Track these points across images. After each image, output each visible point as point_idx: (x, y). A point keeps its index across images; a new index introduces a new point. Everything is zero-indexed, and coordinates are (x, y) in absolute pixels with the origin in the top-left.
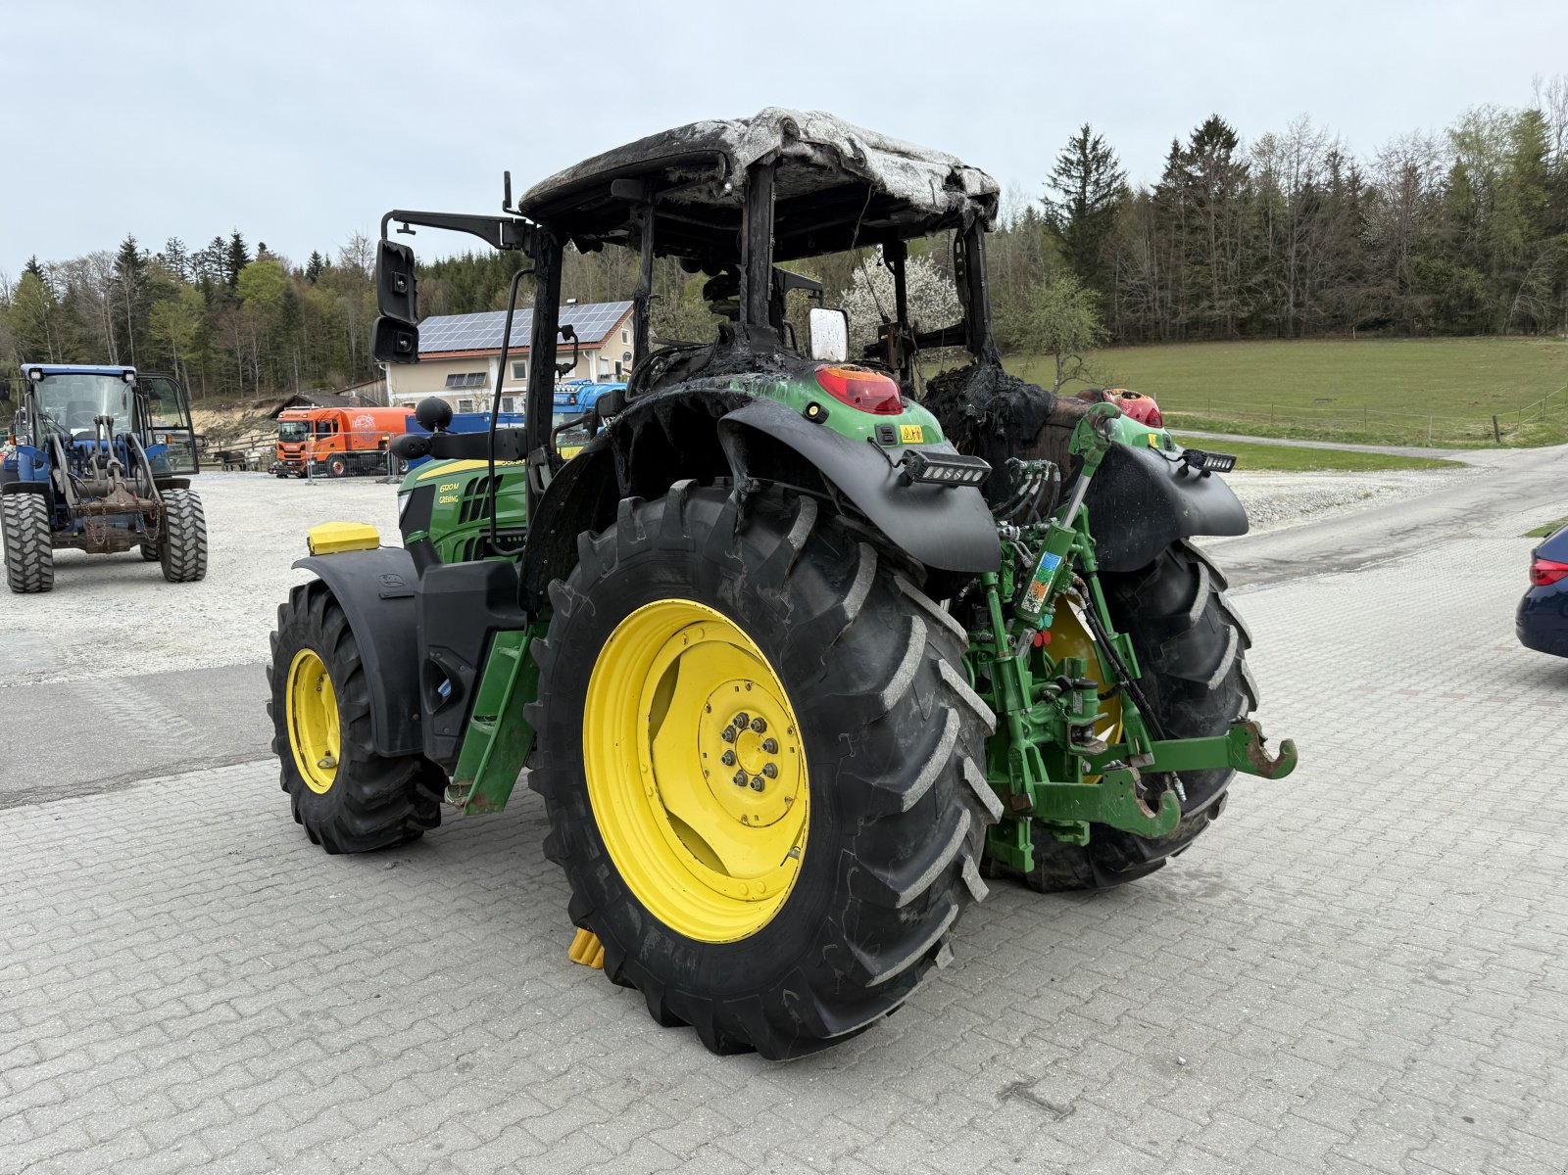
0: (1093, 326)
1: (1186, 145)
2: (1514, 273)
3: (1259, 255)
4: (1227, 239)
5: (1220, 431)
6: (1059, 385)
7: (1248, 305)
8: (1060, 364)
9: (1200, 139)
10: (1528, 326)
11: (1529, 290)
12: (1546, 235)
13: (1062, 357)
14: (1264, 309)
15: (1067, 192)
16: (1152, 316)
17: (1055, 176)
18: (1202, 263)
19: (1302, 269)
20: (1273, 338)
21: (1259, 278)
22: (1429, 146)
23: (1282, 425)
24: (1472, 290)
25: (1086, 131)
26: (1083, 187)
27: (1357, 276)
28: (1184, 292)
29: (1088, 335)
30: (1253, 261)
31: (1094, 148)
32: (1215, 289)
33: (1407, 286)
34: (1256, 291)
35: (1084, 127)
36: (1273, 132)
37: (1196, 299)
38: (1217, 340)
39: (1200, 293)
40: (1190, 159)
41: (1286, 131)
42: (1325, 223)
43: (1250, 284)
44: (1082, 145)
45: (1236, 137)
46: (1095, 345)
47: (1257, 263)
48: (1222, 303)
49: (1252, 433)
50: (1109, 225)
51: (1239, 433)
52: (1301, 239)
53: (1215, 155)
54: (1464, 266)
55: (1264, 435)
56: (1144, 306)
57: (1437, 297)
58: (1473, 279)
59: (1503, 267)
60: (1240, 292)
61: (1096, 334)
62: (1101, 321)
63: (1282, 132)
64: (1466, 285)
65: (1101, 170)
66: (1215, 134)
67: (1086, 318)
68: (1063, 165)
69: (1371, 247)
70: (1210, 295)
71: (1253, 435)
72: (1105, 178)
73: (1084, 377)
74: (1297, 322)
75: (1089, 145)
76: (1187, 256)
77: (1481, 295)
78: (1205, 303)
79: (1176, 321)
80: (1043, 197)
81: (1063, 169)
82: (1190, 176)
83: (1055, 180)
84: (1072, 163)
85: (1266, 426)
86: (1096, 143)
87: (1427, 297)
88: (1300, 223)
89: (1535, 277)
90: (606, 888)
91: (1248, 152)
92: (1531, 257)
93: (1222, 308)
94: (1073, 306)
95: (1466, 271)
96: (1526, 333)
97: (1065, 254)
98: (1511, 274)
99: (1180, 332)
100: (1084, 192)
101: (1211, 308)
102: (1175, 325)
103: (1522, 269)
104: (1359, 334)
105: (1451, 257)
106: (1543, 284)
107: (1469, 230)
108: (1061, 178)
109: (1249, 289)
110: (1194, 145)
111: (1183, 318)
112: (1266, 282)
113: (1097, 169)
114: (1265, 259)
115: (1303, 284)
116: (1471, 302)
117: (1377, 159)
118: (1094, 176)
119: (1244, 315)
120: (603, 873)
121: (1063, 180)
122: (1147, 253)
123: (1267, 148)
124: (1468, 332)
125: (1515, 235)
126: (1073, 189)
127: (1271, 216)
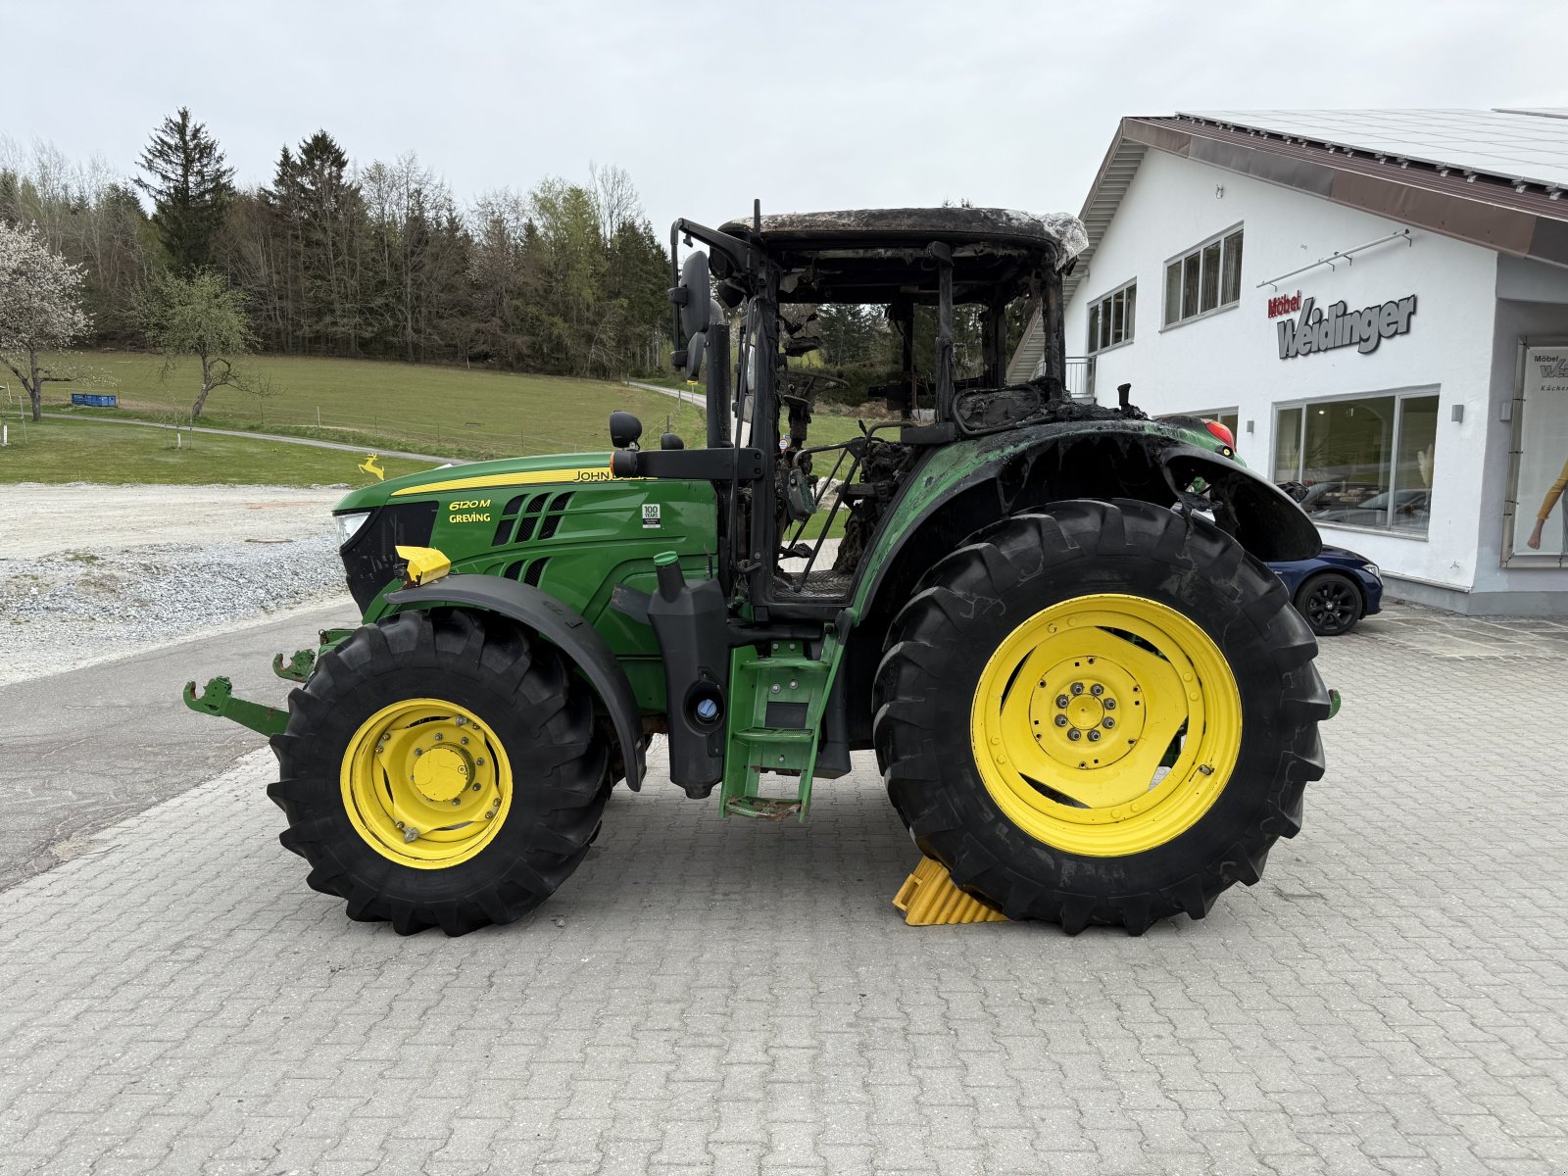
0: (243, 331)
1: (297, 155)
2: (589, 327)
3: (379, 278)
4: (347, 258)
5: (391, 448)
6: (207, 390)
7: (371, 325)
8: (207, 367)
9: (309, 151)
10: (601, 372)
11: (602, 342)
12: (610, 298)
13: (209, 360)
14: (385, 331)
15: (165, 177)
16: (273, 325)
17: (150, 157)
18: (323, 278)
19: (418, 298)
20: (395, 360)
21: (379, 301)
22: (517, 203)
23: (449, 446)
24: (559, 336)
25: (184, 115)
26: (185, 176)
27: (466, 310)
28: (306, 305)
29: (236, 340)
30: (373, 282)
31: (195, 136)
32: (337, 306)
33: (508, 326)
34: (377, 312)
35: (182, 111)
36: (381, 160)
37: (319, 314)
38: (342, 356)
39: (322, 309)
40: (302, 170)
41: (395, 164)
42: (435, 257)
43: (373, 305)
44: (181, 129)
45: (345, 157)
46: (245, 351)
47: (376, 286)
48: (345, 320)
49: (421, 452)
50: (219, 223)
51: (410, 452)
52: (415, 269)
53: (326, 172)
54: (553, 315)
55: (434, 455)
56: (264, 314)
57: (534, 339)
58: (561, 328)
59: (580, 321)
60: (361, 312)
61: (246, 340)
62: (249, 328)
63: (391, 163)
64: (556, 332)
65: (205, 161)
66: (321, 149)
67: (234, 322)
68: (159, 147)
69: (475, 286)
70: (333, 311)
71: (425, 453)
72: (209, 170)
73: (233, 382)
74: (416, 347)
75: (189, 132)
76: (307, 268)
77: (568, 342)
78: (328, 319)
79: (299, 333)
80: (136, 178)
81: (160, 152)
82: (303, 189)
83: (150, 162)
84: (170, 147)
85: (434, 446)
86: (197, 131)
87: (526, 338)
88: (413, 253)
89: (605, 332)
90: (1008, 842)
91: (360, 177)
92: (600, 314)
93: (346, 326)
94: (219, 307)
95: (556, 319)
96: (598, 378)
97: (169, 246)
98: (587, 327)
99: (304, 346)
100: (186, 181)
101: (335, 324)
102: (298, 337)
103: (594, 323)
104: (473, 364)
105: (542, 305)
106: (610, 338)
107: (554, 284)
108: (157, 160)
109: (371, 310)
110: (304, 157)
111: (306, 331)
112: (387, 305)
113: (199, 160)
114: (383, 283)
115: (420, 312)
116: (559, 346)
117: (477, 207)
118: (197, 167)
119: (367, 335)
120: (1002, 831)
121: (159, 162)
122: (262, 260)
123: (377, 174)
124: (559, 373)
125: (588, 295)
126: (173, 176)
127: (386, 242)
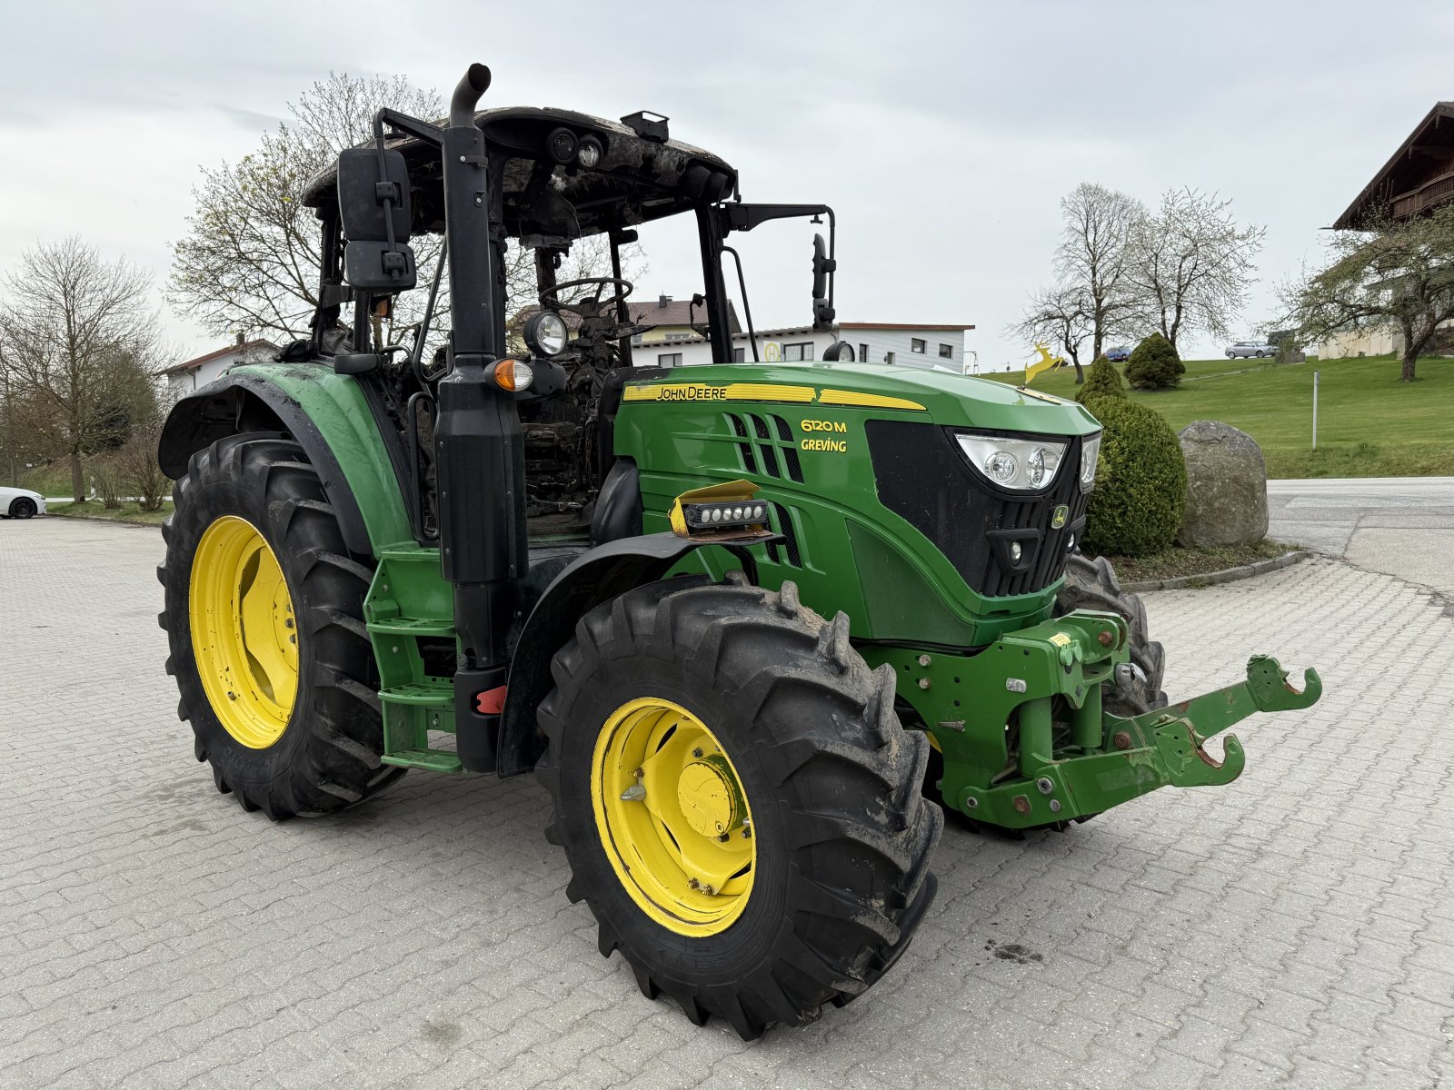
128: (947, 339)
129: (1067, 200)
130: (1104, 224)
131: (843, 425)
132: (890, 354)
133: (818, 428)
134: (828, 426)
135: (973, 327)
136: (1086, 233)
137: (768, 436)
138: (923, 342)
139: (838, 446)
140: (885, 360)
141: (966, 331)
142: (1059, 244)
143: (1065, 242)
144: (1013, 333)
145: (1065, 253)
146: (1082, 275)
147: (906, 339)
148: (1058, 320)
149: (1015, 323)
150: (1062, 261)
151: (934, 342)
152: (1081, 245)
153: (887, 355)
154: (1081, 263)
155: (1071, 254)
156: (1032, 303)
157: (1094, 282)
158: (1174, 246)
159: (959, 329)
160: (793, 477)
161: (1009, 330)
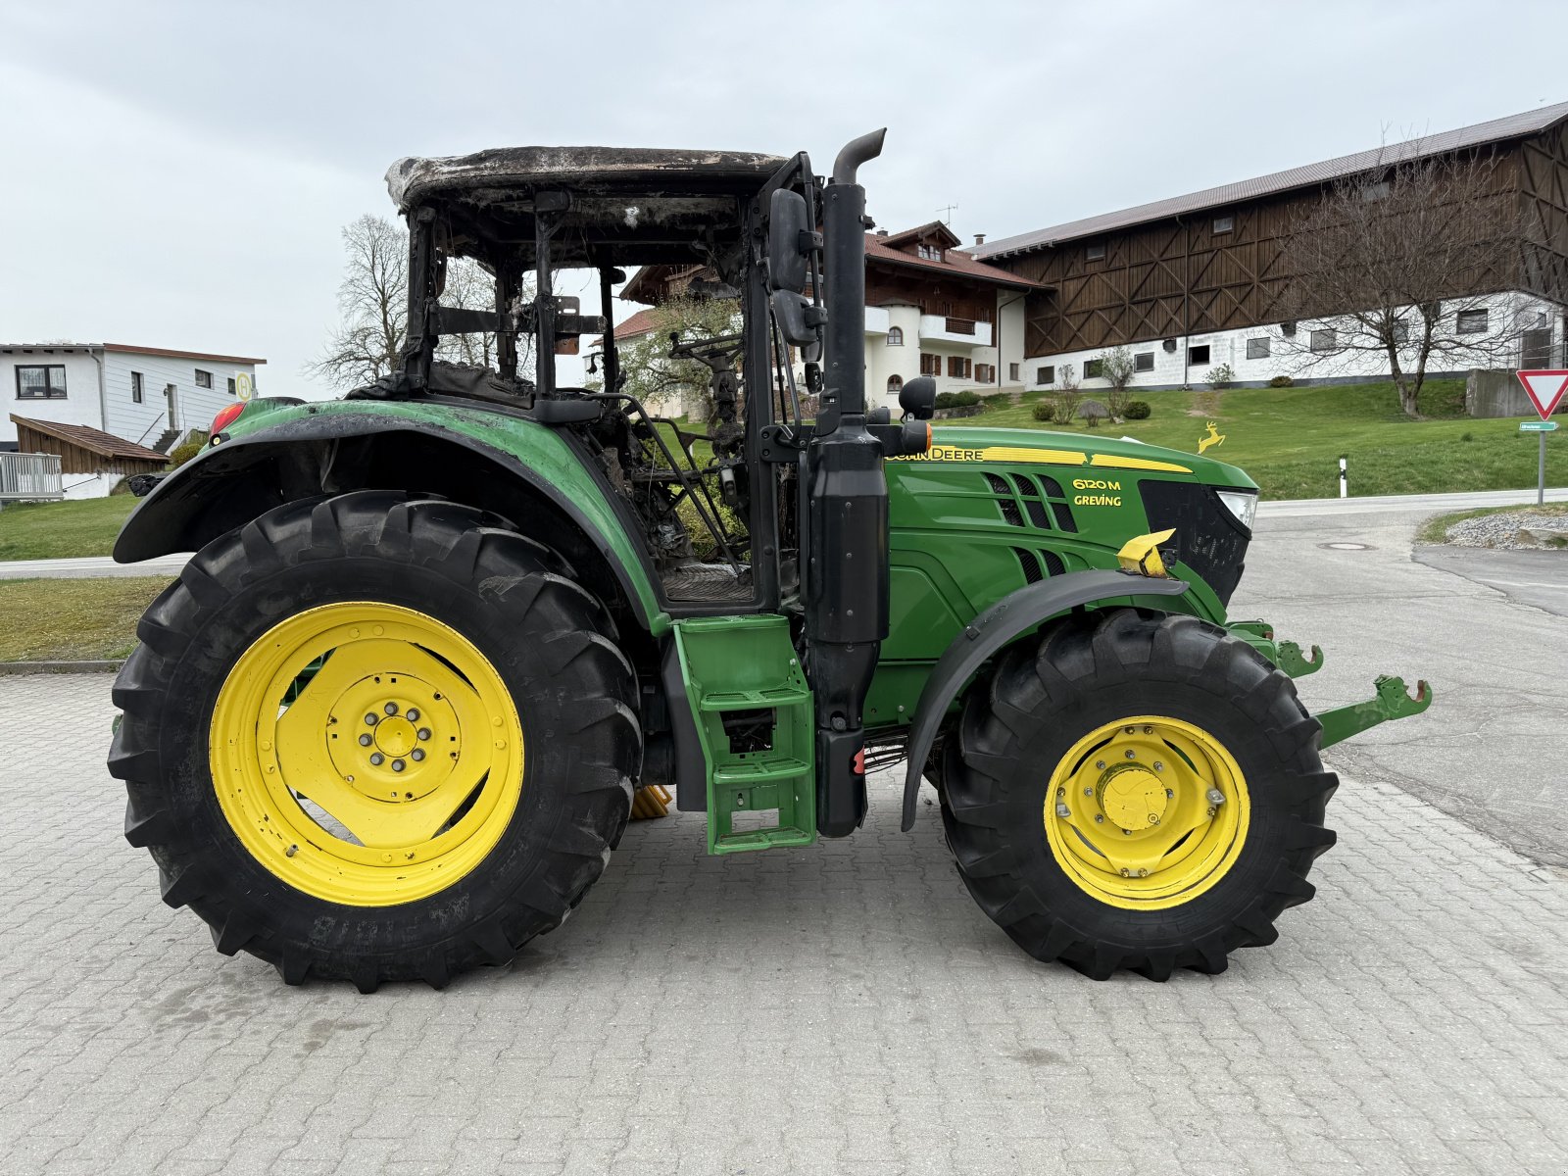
128: (237, 373)
129: (349, 230)
130: (393, 261)
131: (1117, 484)
132: (170, 387)
133: (1091, 487)
134: (1101, 485)
135: (264, 362)
136: (373, 267)
137: (1035, 493)
138: (209, 375)
139: (1114, 502)
140: (165, 393)
141: (256, 365)
142: (345, 278)
143: (349, 277)
144: (315, 372)
145: (351, 288)
146: (371, 313)
147: (189, 369)
148: (365, 362)
149: (316, 361)
150: (348, 297)
151: (220, 374)
152: (368, 282)
153: (166, 387)
154: (369, 301)
155: (358, 291)
156: (332, 339)
157: (385, 322)
158: (477, 296)
159: (249, 363)
160: (1063, 527)
161: (309, 368)
